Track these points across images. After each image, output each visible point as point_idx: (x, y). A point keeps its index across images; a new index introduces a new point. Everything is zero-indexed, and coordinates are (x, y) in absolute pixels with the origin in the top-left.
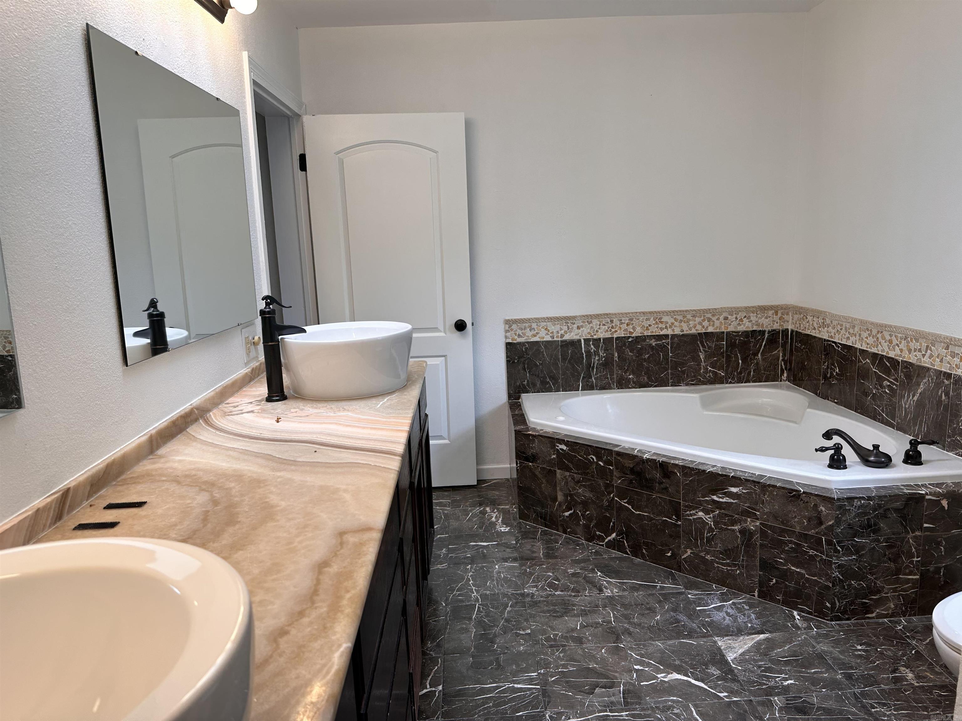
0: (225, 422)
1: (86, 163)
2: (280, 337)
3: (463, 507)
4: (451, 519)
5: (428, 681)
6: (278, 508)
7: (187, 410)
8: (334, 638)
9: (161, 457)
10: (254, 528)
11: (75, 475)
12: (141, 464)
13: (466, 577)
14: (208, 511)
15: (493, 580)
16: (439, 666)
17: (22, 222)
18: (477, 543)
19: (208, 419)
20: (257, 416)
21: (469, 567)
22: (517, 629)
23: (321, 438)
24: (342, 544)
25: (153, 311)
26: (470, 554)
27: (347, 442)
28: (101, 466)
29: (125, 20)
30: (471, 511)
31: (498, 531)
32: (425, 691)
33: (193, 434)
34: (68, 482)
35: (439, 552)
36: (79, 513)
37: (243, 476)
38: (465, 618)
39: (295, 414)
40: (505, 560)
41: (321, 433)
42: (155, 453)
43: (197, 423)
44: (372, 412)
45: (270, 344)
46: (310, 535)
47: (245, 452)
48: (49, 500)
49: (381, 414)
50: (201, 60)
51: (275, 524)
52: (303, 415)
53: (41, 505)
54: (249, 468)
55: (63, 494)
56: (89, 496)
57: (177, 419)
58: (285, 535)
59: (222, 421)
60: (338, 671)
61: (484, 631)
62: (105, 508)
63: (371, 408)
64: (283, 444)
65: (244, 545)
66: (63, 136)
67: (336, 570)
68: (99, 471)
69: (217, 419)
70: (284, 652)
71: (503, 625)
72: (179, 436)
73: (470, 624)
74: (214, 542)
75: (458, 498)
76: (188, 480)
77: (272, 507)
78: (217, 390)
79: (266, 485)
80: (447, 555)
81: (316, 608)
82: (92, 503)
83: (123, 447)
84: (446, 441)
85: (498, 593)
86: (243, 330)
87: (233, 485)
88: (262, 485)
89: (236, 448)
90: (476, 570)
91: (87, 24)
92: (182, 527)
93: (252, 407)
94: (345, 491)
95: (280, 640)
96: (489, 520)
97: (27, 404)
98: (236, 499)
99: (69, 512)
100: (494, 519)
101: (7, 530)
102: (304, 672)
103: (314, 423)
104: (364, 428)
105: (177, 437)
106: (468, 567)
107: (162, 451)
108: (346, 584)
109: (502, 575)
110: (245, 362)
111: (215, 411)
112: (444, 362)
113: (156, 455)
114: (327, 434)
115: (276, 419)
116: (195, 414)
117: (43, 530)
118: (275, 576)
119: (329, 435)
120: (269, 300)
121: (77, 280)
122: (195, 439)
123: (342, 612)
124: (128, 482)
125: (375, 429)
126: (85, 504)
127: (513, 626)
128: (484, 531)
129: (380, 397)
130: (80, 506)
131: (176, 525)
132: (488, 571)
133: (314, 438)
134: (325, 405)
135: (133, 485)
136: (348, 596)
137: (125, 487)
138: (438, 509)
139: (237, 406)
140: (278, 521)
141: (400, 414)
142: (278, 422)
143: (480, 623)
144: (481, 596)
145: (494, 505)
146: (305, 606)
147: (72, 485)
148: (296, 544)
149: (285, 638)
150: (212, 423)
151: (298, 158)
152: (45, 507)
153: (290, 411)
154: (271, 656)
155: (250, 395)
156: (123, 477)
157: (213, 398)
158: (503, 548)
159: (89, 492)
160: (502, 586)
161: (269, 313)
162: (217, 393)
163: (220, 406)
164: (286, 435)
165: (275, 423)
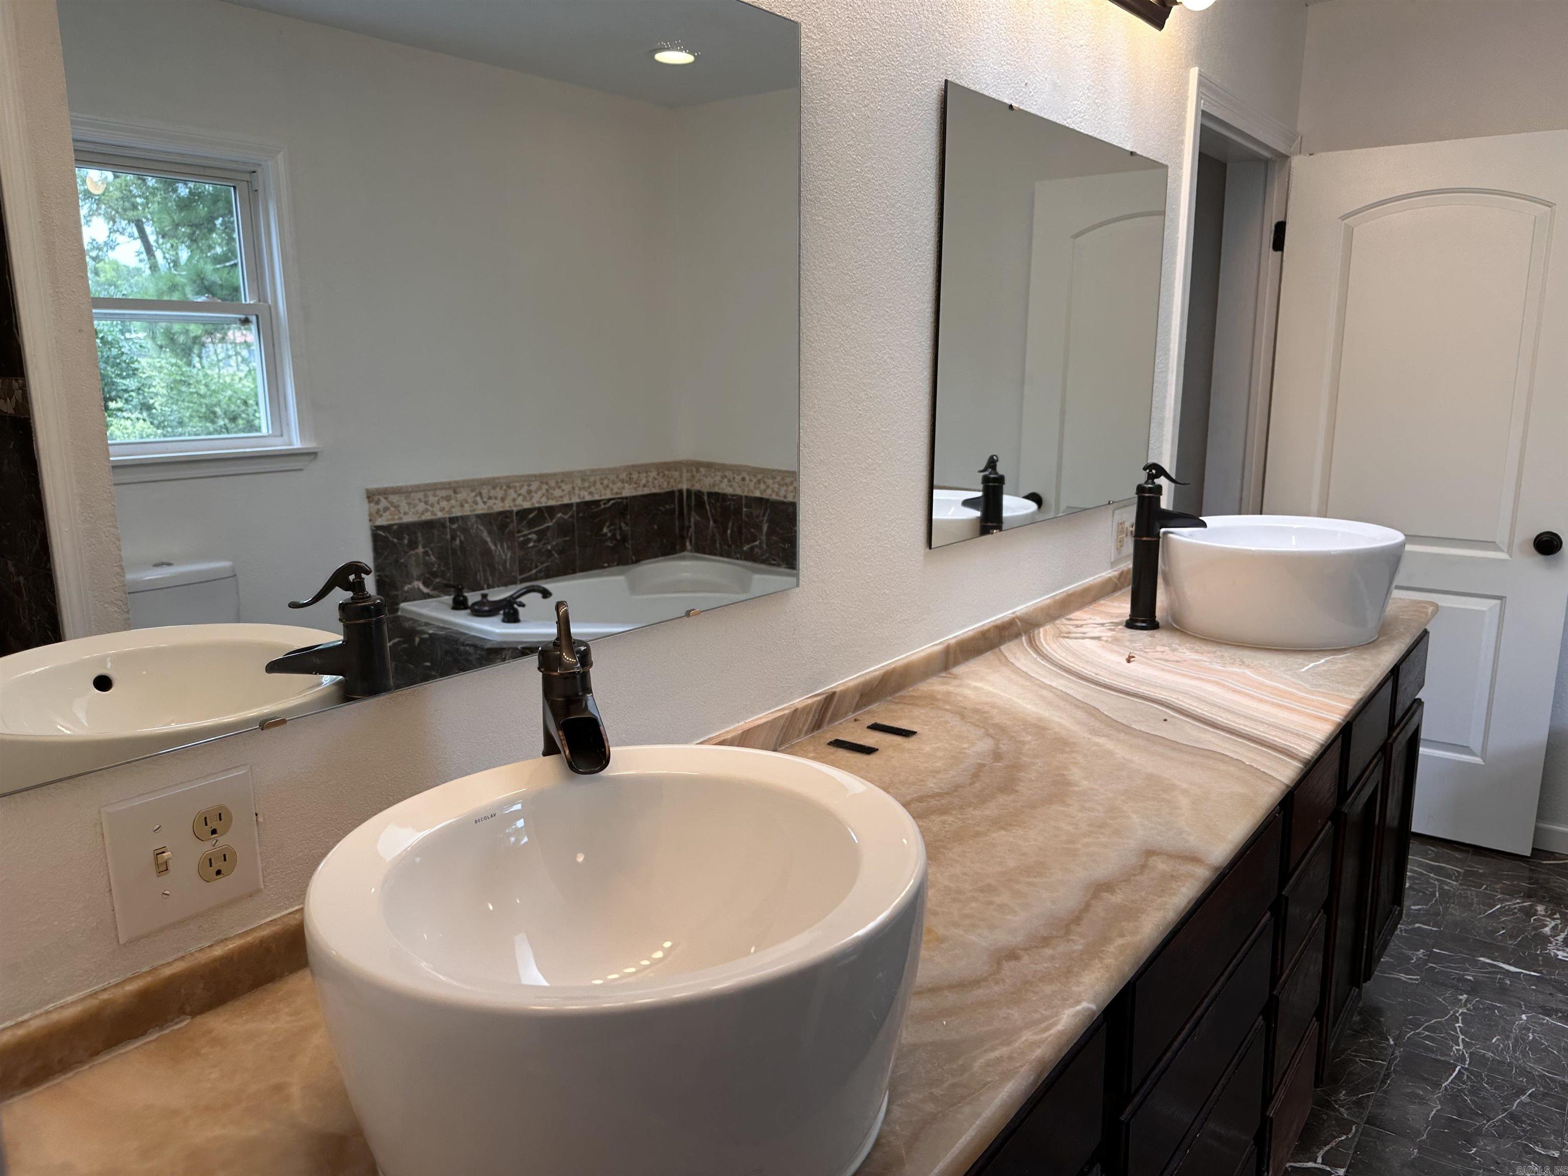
0: (1054, 646)
1: (918, 274)
2: (1163, 530)
3: (1486, 889)
4: (1453, 903)
5: (1322, 1153)
6: (1077, 789)
7: (1006, 619)
8: (1075, 989)
9: (955, 677)
10: (1033, 806)
11: (846, 677)
12: (928, 681)
13: (1451, 1012)
14: (984, 765)
15: (1508, 1037)
16: (1350, 1136)
17: (829, 358)
18: (1495, 963)
19: (1034, 637)
20: (1103, 646)
21: (1464, 997)
22: (1529, 1139)
23: (1184, 702)
24: (1144, 867)
25: (990, 473)
26: (1473, 976)
27: (1222, 717)
28: (877, 673)
29: (1002, 62)
30: (1501, 901)
31: (1550, 954)
32: (1310, 1165)
33: (1007, 654)
34: (836, 684)
35: (1409, 953)
36: (840, 726)
37: (1048, 729)
38: (1425, 1080)
39: (1159, 655)
40: (1548, 1012)
41: (1185, 693)
42: (950, 671)
43: (1016, 641)
44: (1288, 677)
45: (1144, 539)
46: (1104, 839)
47: (1065, 697)
48: (810, 701)
49: (1301, 683)
50: (1114, 97)
51: (1063, 809)
52: (1172, 659)
53: (800, 706)
54: (1060, 720)
55: (826, 699)
56: (857, 708)
57: (989, 630)
58: (1070, 828)
59: (1051, 643)
60: (1061, 1033)
61: (1459, 1115)
62: (869, 727)
63: (1289, 670)
64: (1123, 698)
65: (1011, 825)
66: (893, 241)
67: (1119, 900)
68: (875, 679)
69: (1045, 640)
70: (1003, 980)
71: (1502, 1120)
72: (987, 654)
73: (1433, 1093)
74: (975, 809)
75: (1481, 871)
76: (977, 717)
77: (1069, 784)
78: (1057, 598)
79: (1073, 752)
80: (1426, 962)
81: (1068, 941)
82: (858, 718)
83: (908, 654)
84: (1477, 760)
85: (1510, 1064)
86: (1117, 512)
87: (1029, 738)
88: (1067, 749)
89: (1055, 688)
90: (1475, 1008)
91: (946, 81)
92: (946, 776)
93: (1100, 632)
94: (1185, 792)
95: (1004, 962)
96: (1535, 929)
97: (803, 581)
98: (1027, 759)
99: (832, 720)
100: (1547, 930)
101: (759, 726)
102: (1016, 1015)
103: (1184, 675)
104: (1261, 701)
105: (984, 655)
106: (1461, 997)
107: (959, 670)
108: (1124, 924)
109: (1530, 1035)
110: (1112, 560)
111: (1048, 627)
112: (1498, 609)
113: (950, 674)
114: (1196, 697)
115: (1127, 657)
116: (1017, 625)
117: (798, 736)
118: (1031, 880)
119: (1201, 700)
120: (1154, 471)
121: (883, 431)
122: (1007, 663)
123: (1101, 959)
124: (905, 701)
125: (1280, 706)
126: (851, 716)
127: (1523, 1131)
128: (1518, 945)
129: (1315, 655)
130: (844, 718)
131: (938, 772)
132: (1502, 1017)
133: (1173, 698)
134: (1214, 650)
135: (909, 707)
136: (1120, 941)
137: (901, 706)
138: (1432, 878)
139: (1081, 626)
140: (1068, 805)
141: (1338, 691)
142: (1129, 661)
143: (1453, 1097)
144: (1471, 1054)
145: (1558, 905)
146: (1055, 933)
147: (838, 690)
148: (1078, 846)
149: (1012, 964)
150: (1038, 643)
151: (1273, 228)
152: (804, 708)
153: (1155, 648)
154: (985, 979)
155: (1105, 613)
156: (903, 693)
157: (1049, 607)
158: (1550, 989)
159: (858, 702)
160: (1524, 1054)
161: (1150, 490)
162: (1055, 602)
163: (1058, 622)
164: (1133, 684)
165: (1125, 662)
